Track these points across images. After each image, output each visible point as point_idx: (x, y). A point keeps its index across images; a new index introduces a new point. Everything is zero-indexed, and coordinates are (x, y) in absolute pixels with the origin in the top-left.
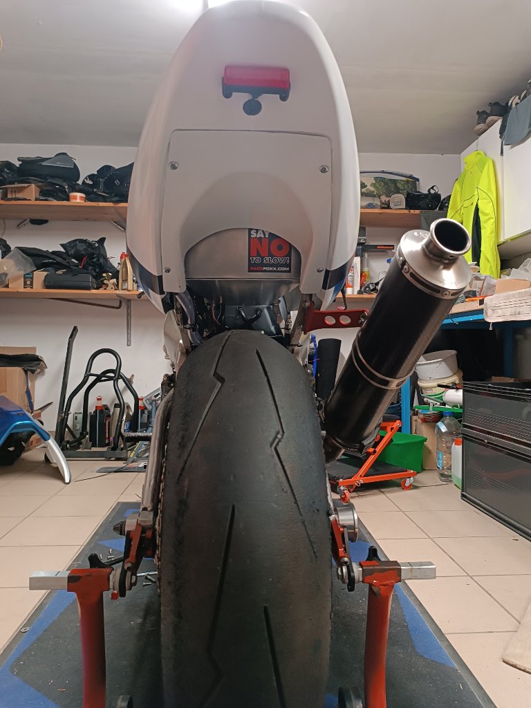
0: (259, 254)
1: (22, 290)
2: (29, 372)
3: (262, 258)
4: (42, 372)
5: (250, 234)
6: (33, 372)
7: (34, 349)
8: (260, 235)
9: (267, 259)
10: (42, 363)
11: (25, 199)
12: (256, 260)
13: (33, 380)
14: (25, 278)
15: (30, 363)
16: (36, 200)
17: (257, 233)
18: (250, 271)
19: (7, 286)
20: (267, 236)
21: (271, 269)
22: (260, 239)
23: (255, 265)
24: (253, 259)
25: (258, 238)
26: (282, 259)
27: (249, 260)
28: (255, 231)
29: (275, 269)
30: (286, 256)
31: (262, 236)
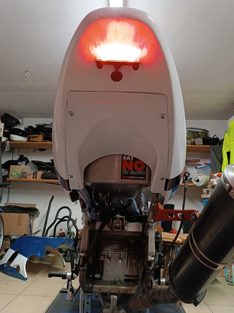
0: (127, 169)
1: (32, 179)
2: (31, 216)
3: (129, 171)
4: (37, 216)
5: (122, 158)
6: (33, 216)
7: (35, 205)
8: (128, 158)
9: (132, 172)
10: (37, 211)
11: (37, 141)
12: (125, 172)
13: (33, 220)
14: (34, 174)
15: (32, 211)
16: (42, 141)
17: (126, 157)
18: (122, 178)
19: (26, 178)
20: (132, 159)
21: (134, 177)
22: (128, 161)
23: (125, 175)
24: (124, 171)
25: (127, 160)
26: (141, 172)
27: (122, 172)
28: (126, 156)
29: (136, 178)
30: (143, 170)
31: (130, 159)
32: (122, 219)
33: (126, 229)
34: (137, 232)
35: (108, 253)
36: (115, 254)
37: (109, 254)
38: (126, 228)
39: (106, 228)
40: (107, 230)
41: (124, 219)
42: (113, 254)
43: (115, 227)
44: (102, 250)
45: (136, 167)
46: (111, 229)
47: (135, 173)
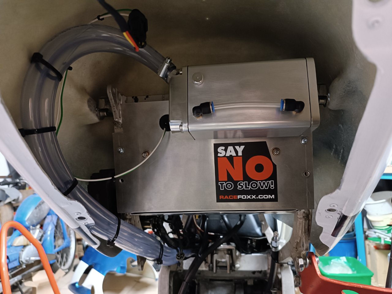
8: (230, 152)
12: (225, 185)
22: (230, 158)
23: (226, 192)
24: (222, 184)
25: (227, 157)
26: (264, 183)
27: (218, 187)
30: (269, 179)
31: (234, 154)
32: (230, 252)
33: (239, 268)
34: (260, 272)
38: (237, 266)
40: (204, 269)
41: (234, 251)
43: (217, 266)
45: (251, 172)
46: (211, 269)
47: (250, 187)
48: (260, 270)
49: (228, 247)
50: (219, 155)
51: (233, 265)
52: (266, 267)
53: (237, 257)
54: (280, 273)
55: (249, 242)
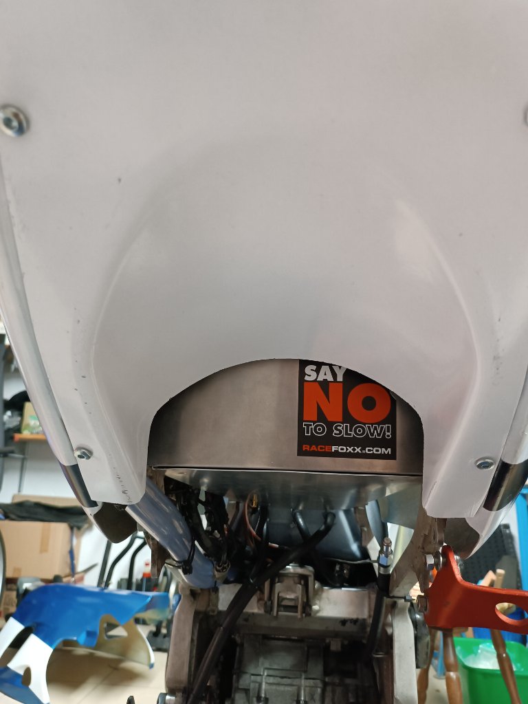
0: (321, 417)
2: (75, 529)
3: (330, 425)
5: (302, 374)
6: (79, 528)
8: (325, 375)
9: (341, 430)
12: (312, 429)
13: (79, 537)
15: (77, 516)
17: (318, 371)
18: (301, 452)
20: (340, 378)
21: (350, 450)
22: (325, 383)
23: (313, 440)
25: (319, 382)
26: (375, 429)
27: (301, 430)
28: (314, 367)
29: (358, 450)
30: (383, 422)
31: (330, 378)
32: (304, 578)
33: (318, 611)
34: (355, 621)
35: (260, 685)
36: (282, 688)
37: (264, 686)
38: (315, 607)
39: (253, 608)
40: (256, 611)
41: (311, 580)
42: (274, 687)
43: (279, 605)
44: (241, 672)
45: (356, 409)
46: (269, 610)
47: (353, 433)
48: (354, 616)
49: (300, 570)
50: (307, 378)
51: (307, 606)
52: (365, 614)
53: (317, 593)
54: (391, 625)
55: (337, 568)
